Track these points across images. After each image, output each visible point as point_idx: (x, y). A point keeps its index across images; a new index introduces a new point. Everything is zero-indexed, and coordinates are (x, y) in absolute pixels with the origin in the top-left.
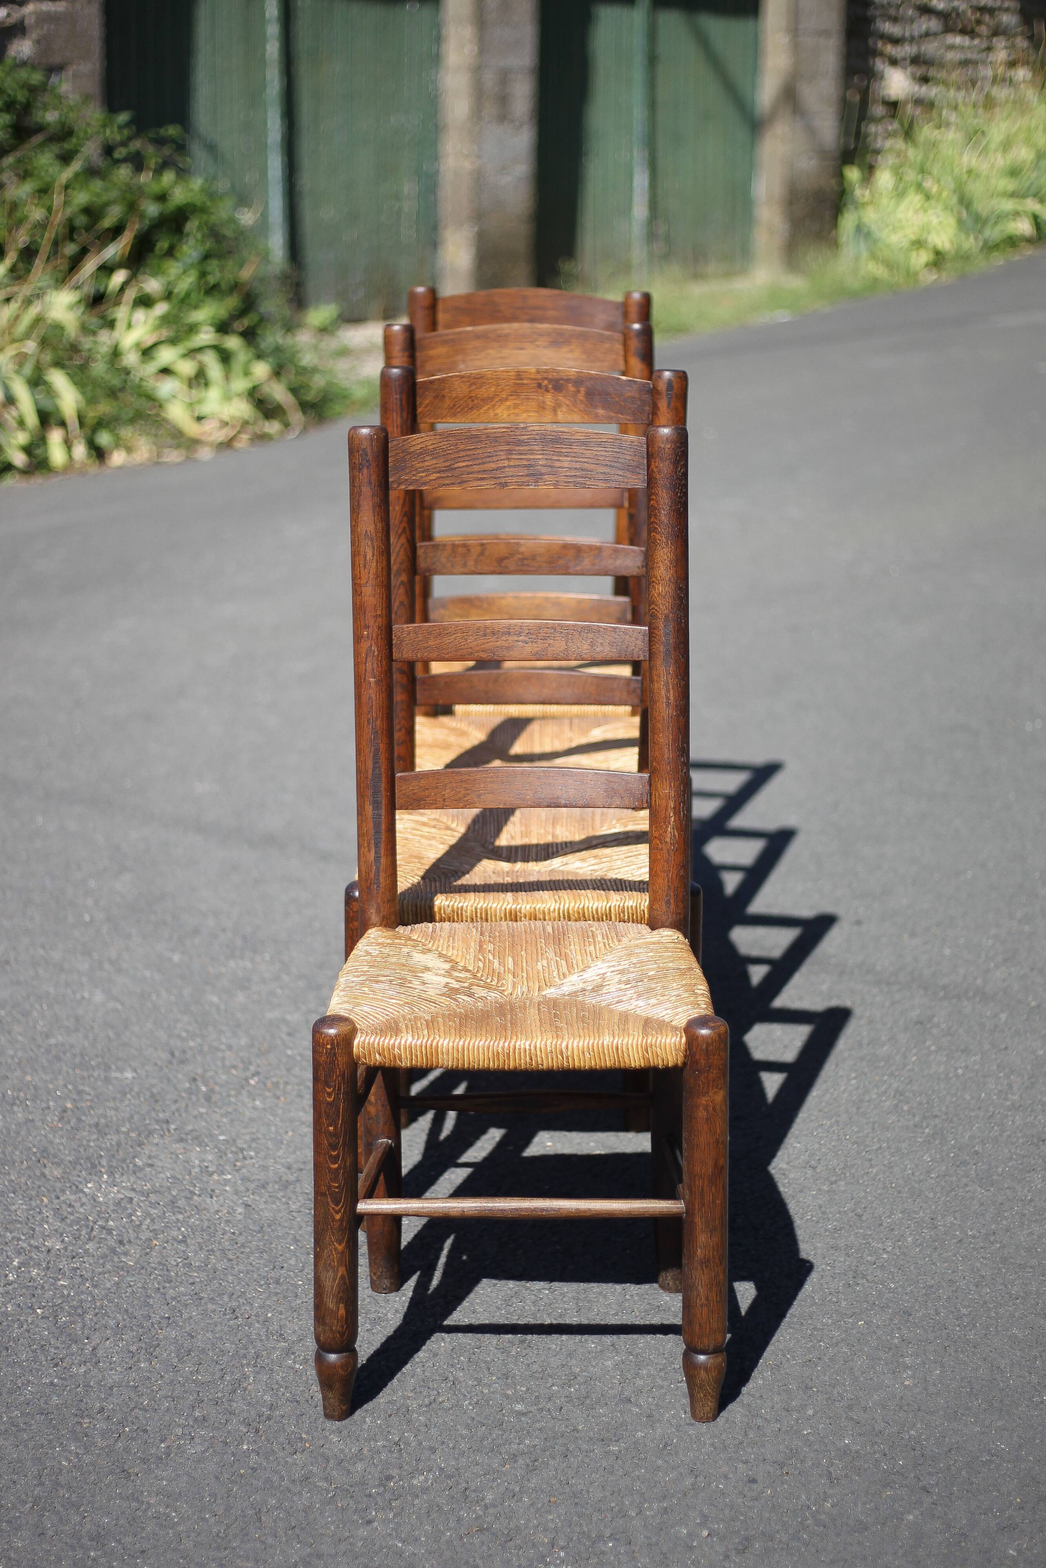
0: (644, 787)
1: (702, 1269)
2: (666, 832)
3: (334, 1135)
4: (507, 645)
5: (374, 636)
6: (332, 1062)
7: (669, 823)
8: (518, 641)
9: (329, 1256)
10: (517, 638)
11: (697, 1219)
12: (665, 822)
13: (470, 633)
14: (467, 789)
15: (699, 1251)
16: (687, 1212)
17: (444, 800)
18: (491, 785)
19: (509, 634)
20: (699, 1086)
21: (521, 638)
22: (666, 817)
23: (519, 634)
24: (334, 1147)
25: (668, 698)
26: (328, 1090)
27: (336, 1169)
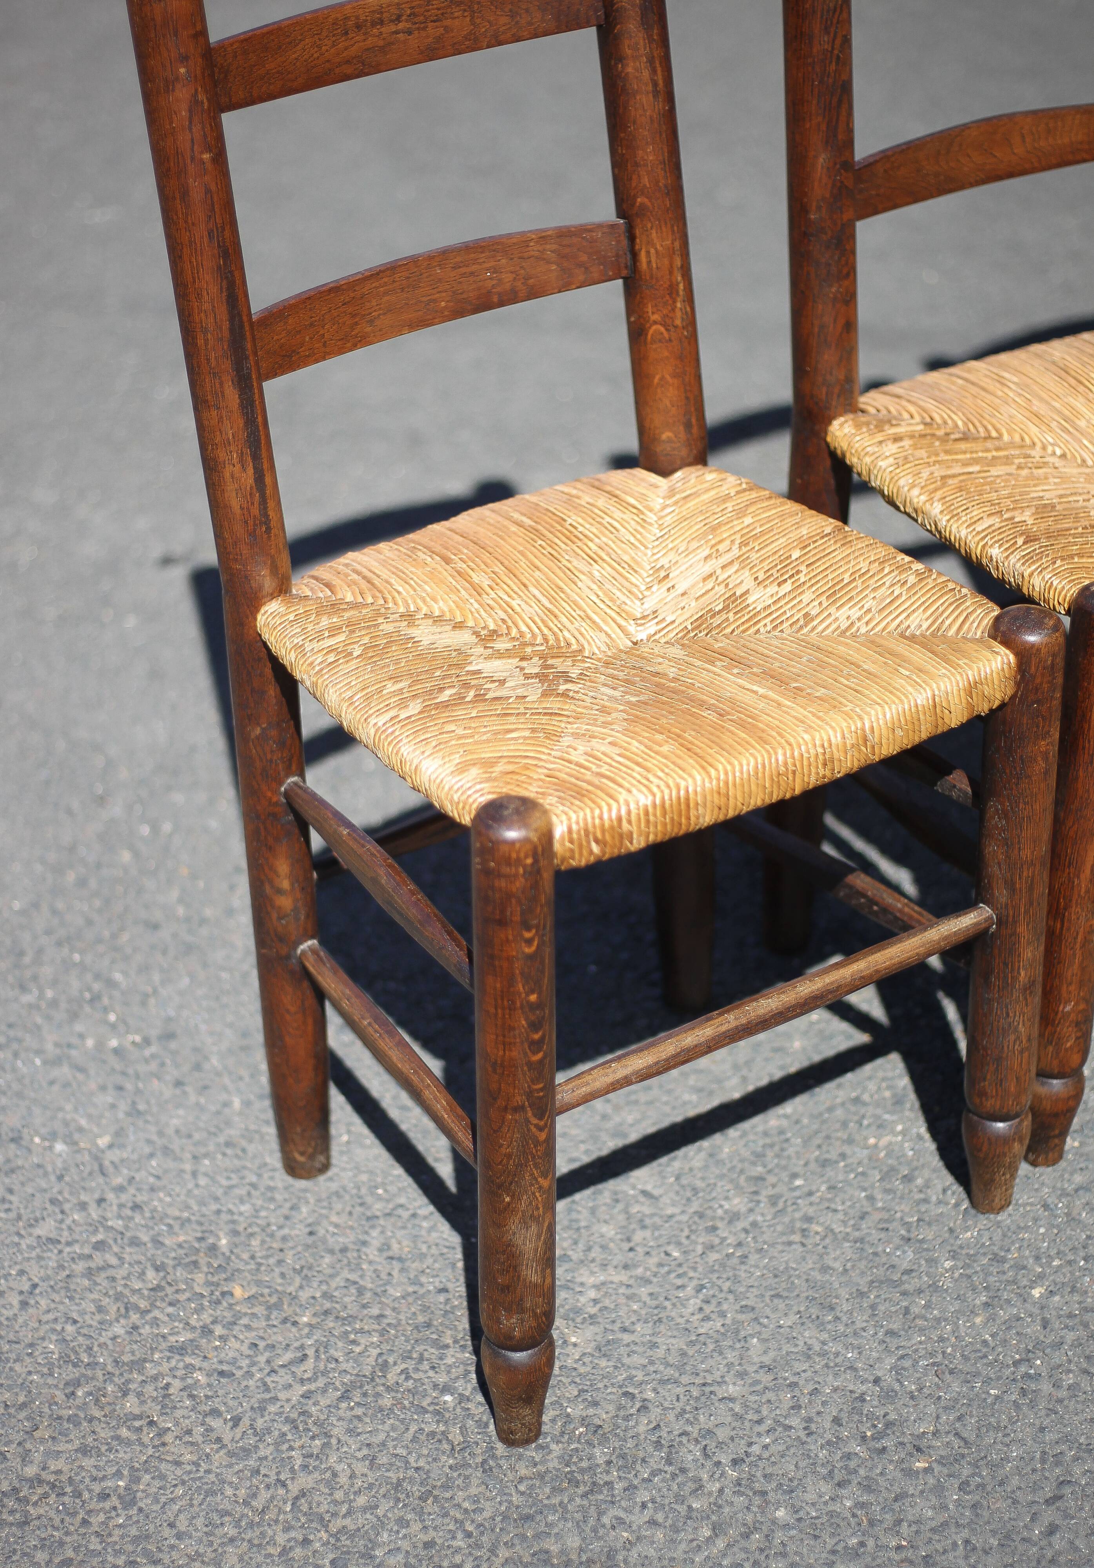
0: (618, 242)
1: (1026, 999)
2: (673, 310)
3: (539, 1006)
4: (381, 43)
5: (198, 72)
6: (535, 885)
7: (678, 294)
8: (397, 32)
9: (531, 1203)
10: (393, 28)
11: (1022, 929)
12: (670, 294)
13: (324, 33)
14: (354, 316)
15: (1023, 973)
16: (1000, 922)
17: (324, 345)
18: (385, 299)
19: (381, 22)
20: (1038, 727)
21: (401, 26)
22: (671, 286)
23: (398, 19)
24: (535, 1026)
25: (655, 84)
26: (528, 935)
27: (541, 1062)
